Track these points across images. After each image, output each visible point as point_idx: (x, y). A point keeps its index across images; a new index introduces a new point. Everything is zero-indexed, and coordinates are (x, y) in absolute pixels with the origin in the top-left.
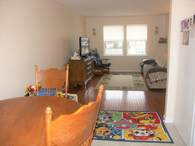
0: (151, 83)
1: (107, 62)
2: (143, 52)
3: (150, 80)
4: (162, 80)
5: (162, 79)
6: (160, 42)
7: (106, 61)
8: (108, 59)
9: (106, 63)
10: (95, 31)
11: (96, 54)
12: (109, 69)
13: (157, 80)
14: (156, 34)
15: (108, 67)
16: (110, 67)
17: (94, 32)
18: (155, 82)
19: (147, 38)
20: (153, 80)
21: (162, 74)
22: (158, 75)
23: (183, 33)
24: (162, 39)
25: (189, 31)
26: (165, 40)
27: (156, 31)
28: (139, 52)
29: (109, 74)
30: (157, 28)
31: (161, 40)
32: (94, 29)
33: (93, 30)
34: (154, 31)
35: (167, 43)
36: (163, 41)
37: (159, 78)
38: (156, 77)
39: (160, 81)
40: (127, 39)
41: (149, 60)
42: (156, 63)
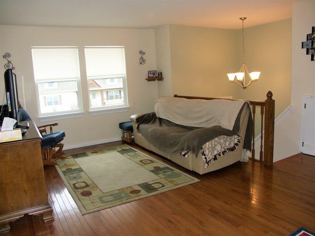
1: (54, 131)
3: (206, 158)
6: (150, 79)
7: (51, 129)
8: (56, 124)
9: (51, 133)
10: (9, 59)
12: (61, 146)
13: (216, 153)
14: (141, 64)
15: (59, 143)
16: (62, 142)
17: (9, 62)
18: (214, 159)
19: (125, 73)
20: (210, 156)
21: (222, 141)
22: (216, 143)
26: (159, 74)
27: (141, 58)
29: (63, 158)
30: (141, 52)
31: (152, 75)
32: (7, 55)
33: (4, 57)
34: (137, 58)
35: (164, 80)
36: (156, 77)
37: (219, 149)
38: (213, 148)
39: (220, 155)
40: (87, 75)
41: (145, 115)
42: (160, 119)
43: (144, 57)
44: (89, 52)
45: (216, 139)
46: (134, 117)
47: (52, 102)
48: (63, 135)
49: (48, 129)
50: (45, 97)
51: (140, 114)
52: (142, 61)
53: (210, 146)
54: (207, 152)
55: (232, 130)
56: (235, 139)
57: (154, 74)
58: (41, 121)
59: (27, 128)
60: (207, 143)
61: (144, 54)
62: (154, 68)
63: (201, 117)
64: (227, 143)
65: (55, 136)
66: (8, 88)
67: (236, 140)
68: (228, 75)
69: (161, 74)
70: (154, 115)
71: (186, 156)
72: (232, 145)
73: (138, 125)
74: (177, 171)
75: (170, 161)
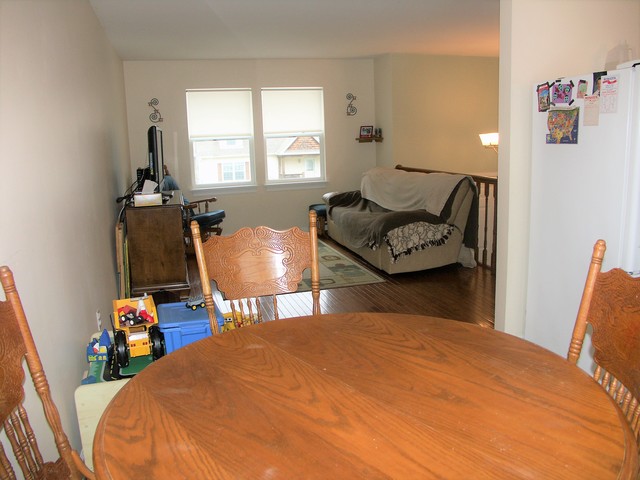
0: (396, 257)
1: (210, 209)
2: (239, 175)
3: (392, 250)
4: (423, 247)
5: (422, 242)
6: (362, 139)
7: (207, 206)
8: (214, 200)
9: (207, 211)
10: (157, 107)
11: (170, 185)
12: (219, 231)
13: (410, 245)
14: (349, 114)
15: (216, 226)
16: (221, 225)
17: (156, 111)
18: (406, 253)
19: (323, 128)
20: (399, 248)
21: (421, 229)
22: (411, 232)
23: (547, 113)
24: (369, 129)
25: (577, 110)
26: (376, 132)
27: (350, 105)
28: (228, 176)
30: (350, 97)
31: (365, 133)
32: (154, 102)
33: (151, 104)
34: (344, 105)
35: (384, 141)
36: (372, 135)
37: (415, 240)
38: (406, 239)
39: (417, 249)
40: (264, 131)
41: (344, 194)
42: (366, 201)
43: (355, 104)
44: (269, 97)
45: (411, 225)
46: (328, 195)
47: (231, 174)
48: (222, 215)
49: (203, 205)
50: (220, 165)
51: (337, 193)
52: (352, 110)
53: (400, 234)
54: (394, 242)
55: (439, 215)
56: (443, 229)
57: (368, 131)
58: (195, 195)
59: (171, 196)
60: (396, 230)
61: (354, 98)
62: (370, 121)
63: (410, 198)
64: (430, 234)
65: (209, 214)
66: (152, 148)
67: (446, 231)
68: (481, 136)
69: (379, 132)
70: (358, 194)
71: (374, 249)
72: (439, 237)
73: (331, 209)
74: (363, 269)
75: (360, 257)
